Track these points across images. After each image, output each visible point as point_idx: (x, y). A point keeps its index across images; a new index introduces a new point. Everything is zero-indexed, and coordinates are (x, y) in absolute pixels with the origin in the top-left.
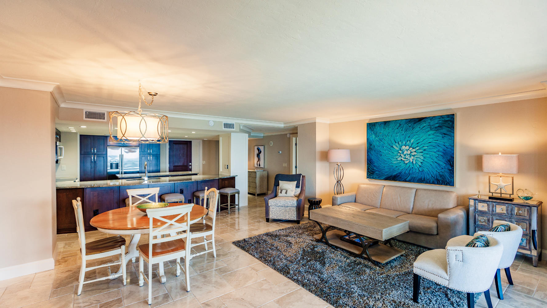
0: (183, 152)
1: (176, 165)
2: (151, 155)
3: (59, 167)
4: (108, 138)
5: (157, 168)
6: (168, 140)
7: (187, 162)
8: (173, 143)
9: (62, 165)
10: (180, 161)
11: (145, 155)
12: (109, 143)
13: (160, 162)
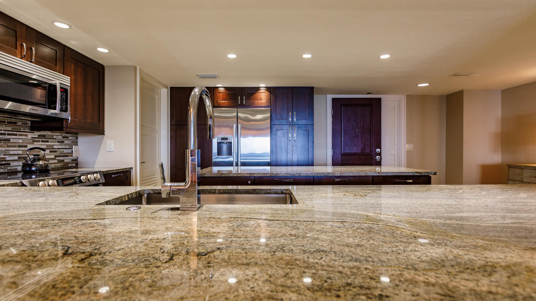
0: (362, 124)
1: (346, 152)
2: (295, 125)
3: (103, 146)
4: (215, 91)
5: (308, 157)
6: (330, 97)
7: (370, 147)
8: (341, 105)
9: (107, 141)
10: (354, 144)
11: (282, 126)
12: (217, 101)
13: (313, 141)
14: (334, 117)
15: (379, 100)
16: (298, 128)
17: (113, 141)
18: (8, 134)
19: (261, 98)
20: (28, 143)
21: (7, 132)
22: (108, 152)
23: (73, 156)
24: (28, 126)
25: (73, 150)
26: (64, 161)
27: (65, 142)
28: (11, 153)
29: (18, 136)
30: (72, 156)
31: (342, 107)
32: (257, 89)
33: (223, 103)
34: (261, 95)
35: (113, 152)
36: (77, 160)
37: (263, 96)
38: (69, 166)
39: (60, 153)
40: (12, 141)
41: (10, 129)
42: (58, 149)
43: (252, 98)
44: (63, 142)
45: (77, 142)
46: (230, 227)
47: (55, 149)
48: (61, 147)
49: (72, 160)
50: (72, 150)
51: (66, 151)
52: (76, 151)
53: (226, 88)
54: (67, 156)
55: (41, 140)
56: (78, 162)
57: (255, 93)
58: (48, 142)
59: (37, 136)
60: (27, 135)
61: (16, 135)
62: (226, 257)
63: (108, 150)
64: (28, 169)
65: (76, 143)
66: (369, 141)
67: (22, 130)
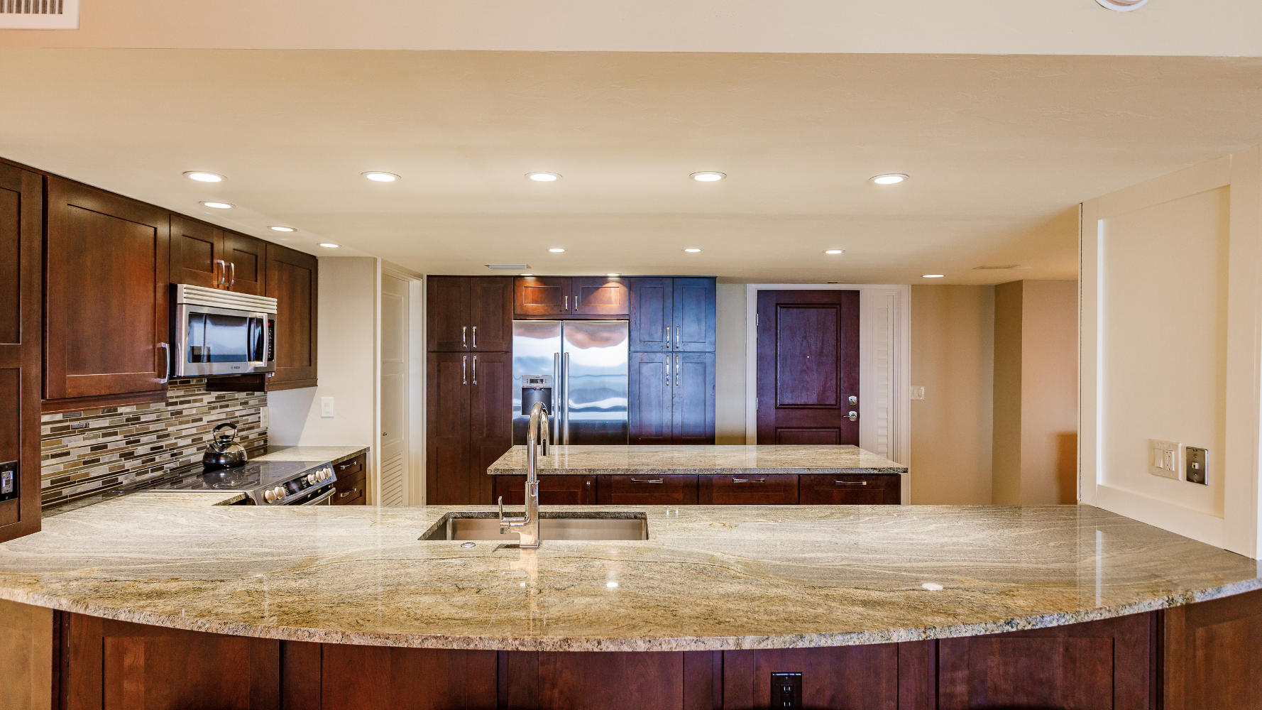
0: (819, 344)
1: (787, 401)
2: (678, 354)
3: (313, 406)
4: (517, 283)
5: (703, 417)
6: (752, 289)
7: (837, 393)
8: (777, 304)
9: (323, 398)
10: (803, 386)
11: (652, 355)
12: (522, 305)
13: (714, 386)
14: (761, 329)
15: (857, 293)
16: (684, 358)
17: (331, 398)
18: (182, 403)
19: (610, 298)
20: (203, 413)
21: (178, 400)
22: (322, 417)
23: (261, 426)
24: (202, 384)
25: (261, 415)
26: (248, 437)
27: (250, 402)
28: (184, 433)
29: (192, 404)
30: (259, 427)
31: (779, 308)
32: (603, 280)
33: (534, 309)
34: (610, 292)
35: (332, 417)
36: (265, 433)
37: (613, 298)
38: (255, 446)
39: (244, 424)
40: (185, 413)
41: (182, 393)
42: (240, 416)
43: (592, 298)
44: (246, 403)
45: (265, 400)
46: (577, 568)
47: (237, 417)
48: (244, 413)
49: (260, 435)
50: (258, 415)
51: (251, 419)
52: (265, 417)
53: (540, 279)
54: (252, 428)
55: (218, 404)
56: (267, 436)
57: (599, 288)
58: (227, 406)
59: (214, 400)
60: (201, 400)
61: (189, 402)
62: (580, 591)
63: (324, 415)
64: (214, 461)
65: (264, 402)
66: (835, 381)
67: (197, 393)
